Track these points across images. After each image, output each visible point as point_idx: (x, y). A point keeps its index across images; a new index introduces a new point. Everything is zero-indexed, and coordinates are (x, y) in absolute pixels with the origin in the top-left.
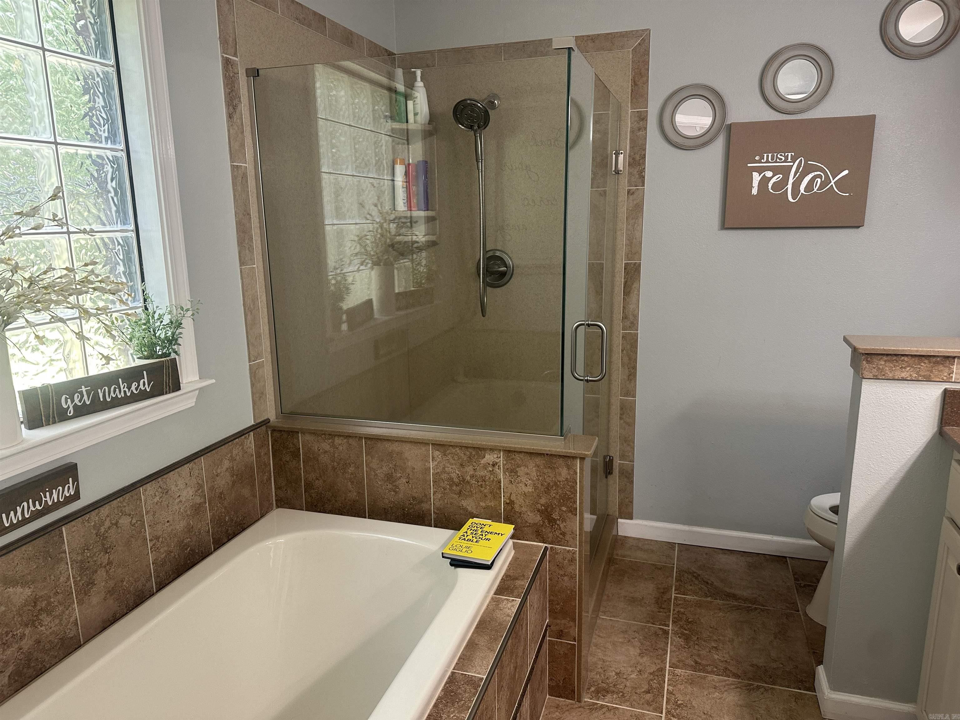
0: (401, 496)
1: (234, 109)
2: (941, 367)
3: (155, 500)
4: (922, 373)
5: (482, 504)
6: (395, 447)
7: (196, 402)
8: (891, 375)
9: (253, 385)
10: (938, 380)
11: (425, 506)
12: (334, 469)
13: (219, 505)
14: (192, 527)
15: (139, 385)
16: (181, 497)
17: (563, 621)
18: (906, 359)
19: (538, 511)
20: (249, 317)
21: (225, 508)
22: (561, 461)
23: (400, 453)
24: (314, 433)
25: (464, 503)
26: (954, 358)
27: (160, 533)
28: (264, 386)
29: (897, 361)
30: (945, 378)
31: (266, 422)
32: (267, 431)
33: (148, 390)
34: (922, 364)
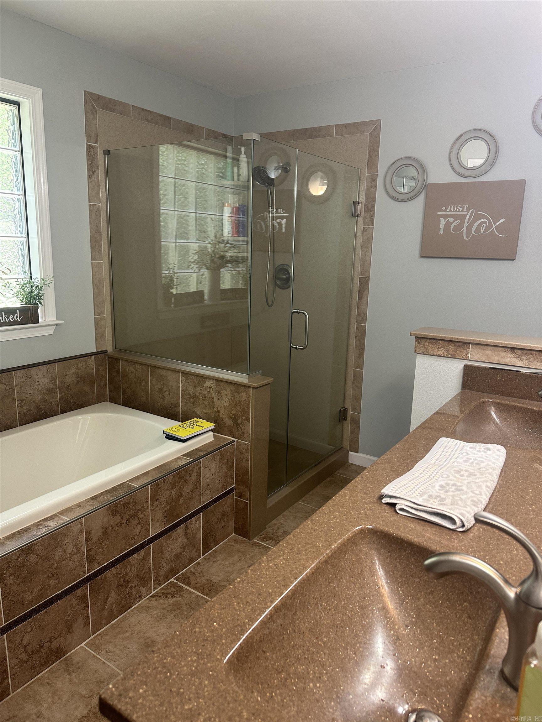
0: (166, 402)
1: (93, 173)
2: (461, 350)
3: (22, 380)
4: (450, 352)
5: (204, 411)
6: (163, 373)
7: (53, 332)
8: (432, 352)
9: (96, 329)
10: (460, 358)
11: (177, 409)
12: (135, 382)
13: (66, 392)
14: (46, 400)
15: (14, 317)
16: (40, 382)
17: (242, 487)
18: (441, 342)
19: (231, 418)
20: (96, 290)
21: (71, 395)
22: (242, 388)
23: (166, 376)
24: (126, 361)
25: (196, 409)
26: (469, 343)
27: (24, 398)
28: (105, 331)
29: (436, 344)
30: (464, 357)
31: (105, 352)
32: (105, 357)
33: (19, 320)
34: (450, 347)
